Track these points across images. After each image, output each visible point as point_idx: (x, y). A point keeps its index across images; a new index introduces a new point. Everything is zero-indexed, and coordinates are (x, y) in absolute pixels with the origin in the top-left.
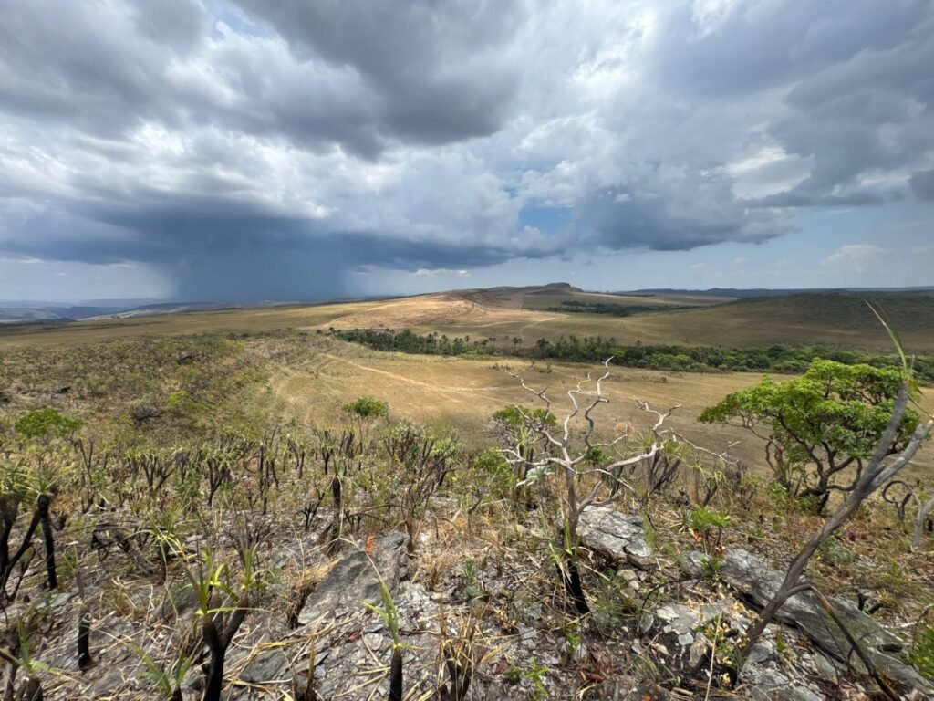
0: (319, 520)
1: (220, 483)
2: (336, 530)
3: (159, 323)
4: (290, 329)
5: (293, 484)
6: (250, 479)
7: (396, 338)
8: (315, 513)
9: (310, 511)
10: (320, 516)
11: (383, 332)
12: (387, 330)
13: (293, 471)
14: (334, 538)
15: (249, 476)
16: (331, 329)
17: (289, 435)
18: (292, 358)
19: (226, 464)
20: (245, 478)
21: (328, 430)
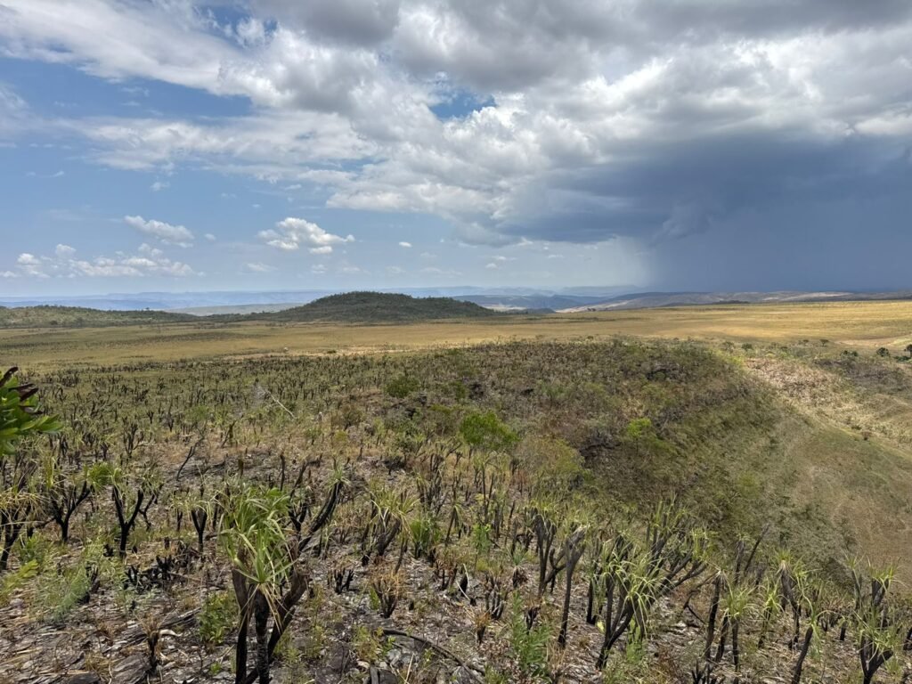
1: (626, 625)
4: (825, 341)
6: (691, 633)
13: (783, 649)
15: (689, 625)
17: (783, 565)
18: (823, 394)
19: (635, 598)
20: (681, 624)
21: (883, 581)
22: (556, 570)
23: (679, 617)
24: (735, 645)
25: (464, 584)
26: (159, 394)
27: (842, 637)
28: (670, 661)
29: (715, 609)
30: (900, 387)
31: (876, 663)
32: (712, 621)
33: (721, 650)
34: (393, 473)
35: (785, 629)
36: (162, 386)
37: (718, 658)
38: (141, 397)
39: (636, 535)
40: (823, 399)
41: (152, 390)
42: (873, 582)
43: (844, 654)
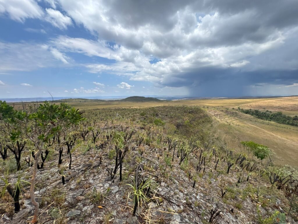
1: (185, 158)
3: (183, 102)
4: (222, 107)
5: (211, 171)
6: (196, 159)
7: (272, 115)
11: (265, 112)
12: (267, 111)
13: (213, 163)
15: (196, 158)
16: (239, 108)
17: (214, 148)
18: (221, 116)
19: (187, 153)
20: (194, 158)
21: (232, 151)
22: (172, 148)
23: (194, 157)
24: (204, 162)
25: (155, 150)
27: (224, 161)
28: (192, 164)
29: (201, 155)
31: (231, 166)
32: (200, 157)
33: (202, 162)
34: (142, 130)
35: (214, 159)
36: (100, 113)
37: (201, 164)
38: (96, 115)
39: (186, 141)
42: (230, 151)
43: (224, 164)
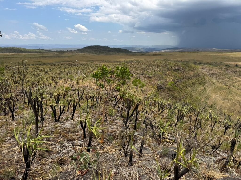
0: (218, 153)
2: (227, 162)
4: (221, 62)
5: (208, 132)
8: (216, 149)
9: (214, 147)
10: (218, 152)
13: (209, 127)
14: (225, 165)
17: (210, 111)
18: (219, 76)
19: (184, 113)
21: (231, 115)
25: (147, 111)
26: (50, 72)
27: (221, 126)
29: (197, 117)
30: (240, 75)
31: (228, 127)
32: (196, 120)
34: (116, 92)
40: (219, 78)
41: (49, 71)
42: (228, 115)
43: (221, 128)
